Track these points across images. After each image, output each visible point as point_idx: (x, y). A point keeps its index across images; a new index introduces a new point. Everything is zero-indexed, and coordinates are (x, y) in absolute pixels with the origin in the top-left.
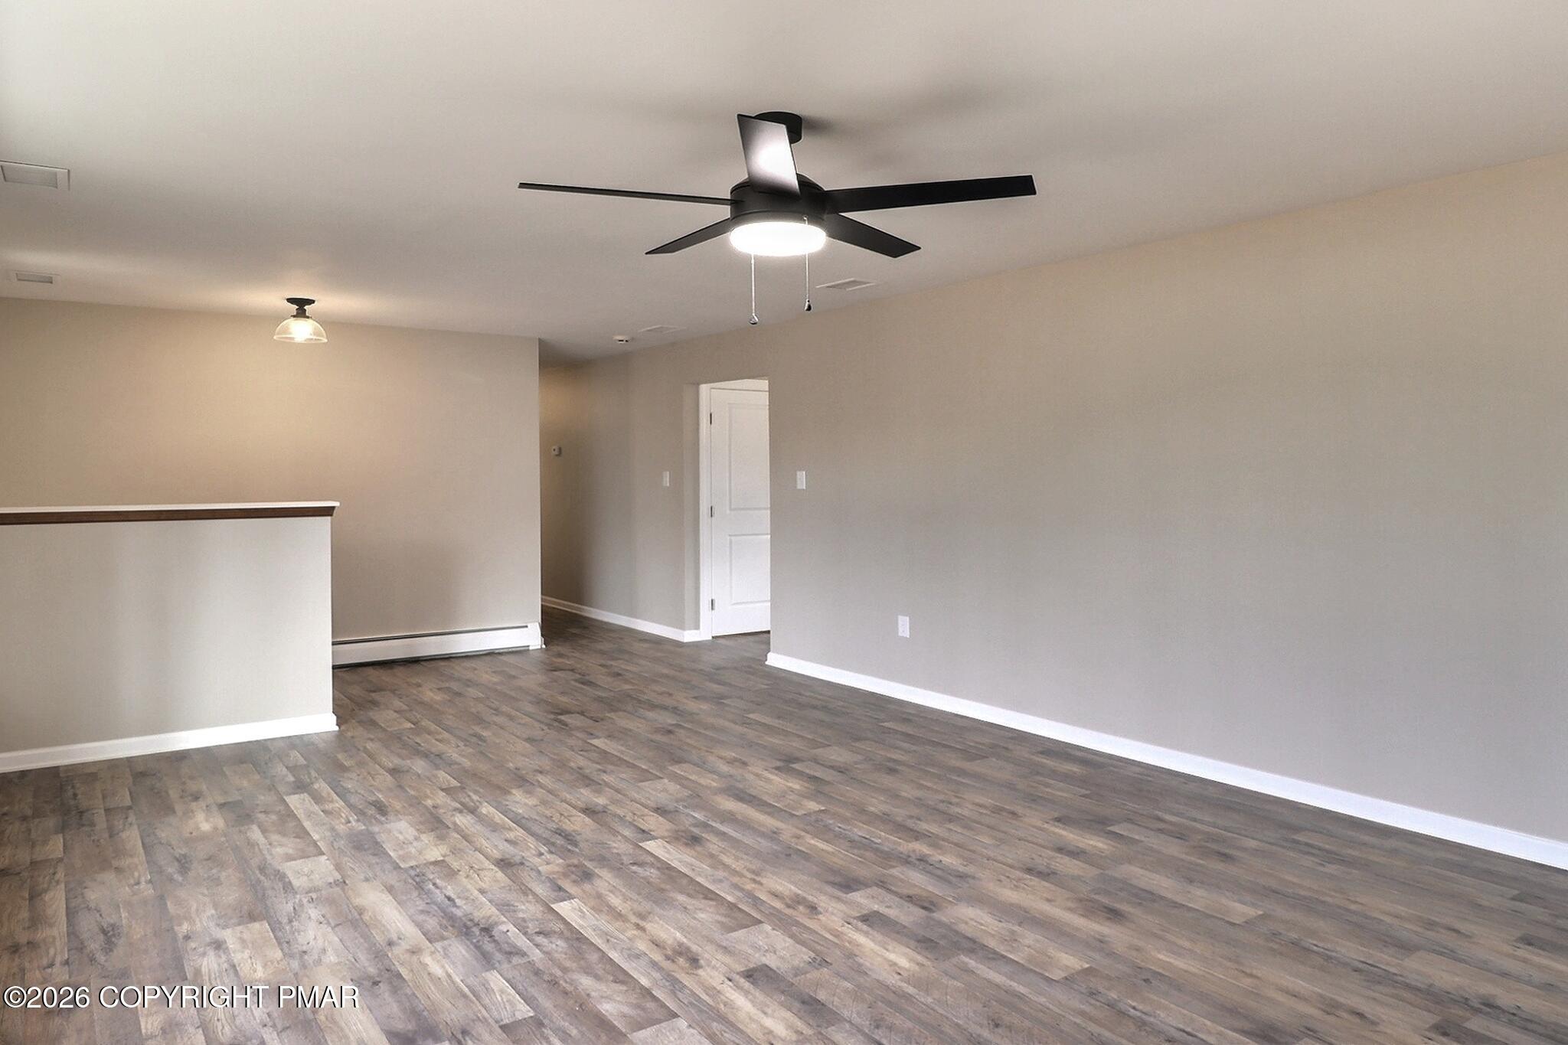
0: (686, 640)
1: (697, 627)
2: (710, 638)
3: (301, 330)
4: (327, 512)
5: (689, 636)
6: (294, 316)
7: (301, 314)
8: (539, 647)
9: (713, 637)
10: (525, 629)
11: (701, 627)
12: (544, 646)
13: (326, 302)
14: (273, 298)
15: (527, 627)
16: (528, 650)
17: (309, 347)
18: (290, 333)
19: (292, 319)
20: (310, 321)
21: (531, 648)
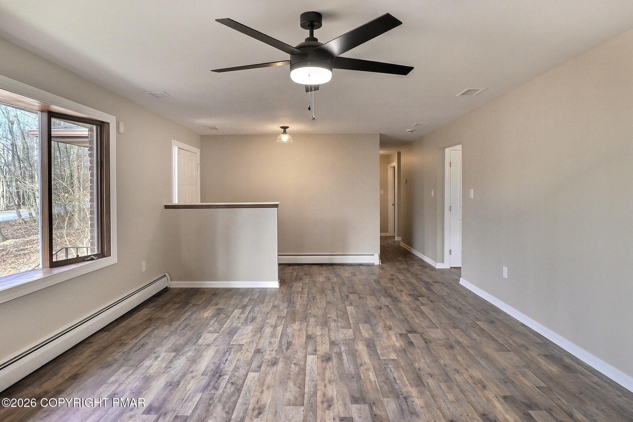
0: (437, 267)
1: (443, 262)
2: (449, 268)
3: (285, 138)
4: (276, 206)
5: (439, 266)
6: (283, 133)
7: (285, 132)
8: (378, 264)
9: (451, 267)
10: (373, 256)
11: (445, 262)
12: (381, 264)
13: (293, 127)
14: (276, 127)
15: (374, 255)
16: (374, 265)
17: (288, 144)
18: (281, 140)
19: (282, 134)
20: (287, 134)
21: (375, 264)
